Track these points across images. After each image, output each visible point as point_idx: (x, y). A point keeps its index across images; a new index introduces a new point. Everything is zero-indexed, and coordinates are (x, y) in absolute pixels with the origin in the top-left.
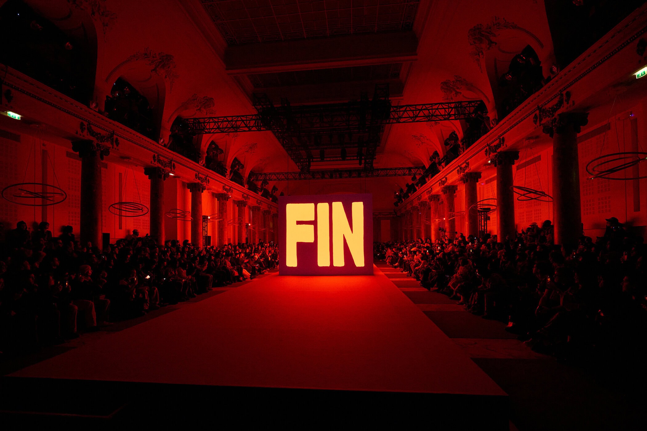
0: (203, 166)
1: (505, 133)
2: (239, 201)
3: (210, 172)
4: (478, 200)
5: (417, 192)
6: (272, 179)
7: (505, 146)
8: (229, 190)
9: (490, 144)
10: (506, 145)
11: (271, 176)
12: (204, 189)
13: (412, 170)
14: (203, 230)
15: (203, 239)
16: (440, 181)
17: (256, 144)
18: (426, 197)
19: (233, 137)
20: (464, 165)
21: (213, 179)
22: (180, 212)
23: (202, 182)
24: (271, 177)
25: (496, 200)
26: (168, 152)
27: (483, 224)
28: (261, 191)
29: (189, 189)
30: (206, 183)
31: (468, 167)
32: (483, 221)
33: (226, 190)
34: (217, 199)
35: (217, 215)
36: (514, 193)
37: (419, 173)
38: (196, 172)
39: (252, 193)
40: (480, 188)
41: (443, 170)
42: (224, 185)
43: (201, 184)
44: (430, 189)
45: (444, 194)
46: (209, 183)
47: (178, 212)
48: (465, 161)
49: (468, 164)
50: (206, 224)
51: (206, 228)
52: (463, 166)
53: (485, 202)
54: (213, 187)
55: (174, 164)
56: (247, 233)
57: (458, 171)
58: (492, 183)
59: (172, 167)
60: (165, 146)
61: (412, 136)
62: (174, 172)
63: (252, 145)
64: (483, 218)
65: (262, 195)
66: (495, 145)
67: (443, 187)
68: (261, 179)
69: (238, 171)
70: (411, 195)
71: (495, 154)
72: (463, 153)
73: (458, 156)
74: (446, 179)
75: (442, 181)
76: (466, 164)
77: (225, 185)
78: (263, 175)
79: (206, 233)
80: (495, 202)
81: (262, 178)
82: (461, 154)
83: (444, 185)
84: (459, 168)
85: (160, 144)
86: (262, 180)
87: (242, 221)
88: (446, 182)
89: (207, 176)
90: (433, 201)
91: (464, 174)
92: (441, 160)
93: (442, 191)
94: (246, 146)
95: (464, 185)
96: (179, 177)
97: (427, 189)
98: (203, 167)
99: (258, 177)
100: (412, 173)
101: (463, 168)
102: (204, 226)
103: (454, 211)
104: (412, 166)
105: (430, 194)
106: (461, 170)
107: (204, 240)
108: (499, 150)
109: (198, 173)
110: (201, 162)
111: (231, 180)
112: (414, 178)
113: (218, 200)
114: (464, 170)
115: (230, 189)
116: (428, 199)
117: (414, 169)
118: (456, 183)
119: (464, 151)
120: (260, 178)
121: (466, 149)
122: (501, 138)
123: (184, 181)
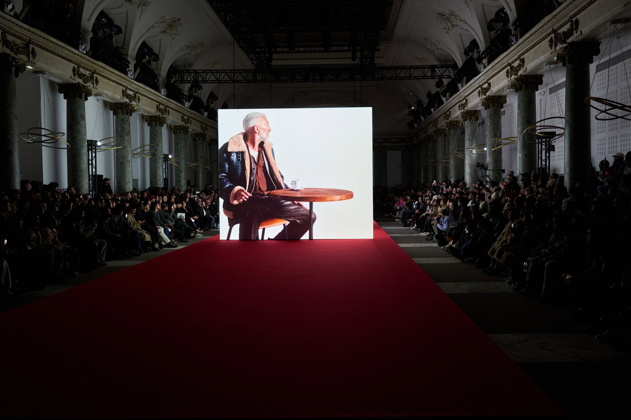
0: (87, 54)
1: (580, 12)
2: (151, 117)
3: (98, 66)
4: (538, 119)
5: (444, 105)
6: (208, 80)
7: (579, 33)
8: (133, 97)
9: (557, 30)
10: (581, 32)
11: (206, 75)
12: (88, 94)
13: (436, 69)
14: (89, 164)
15: (89, 180)
16: (480, 88)
17: (180, 19)
18: (457, 113)
19: (139, 6)
20: (518, 62)
21: (105, 77)
22: (47, 132)
23: (85, 81)
24: (206, 77)
25: (563, 120)
26: (21, 27)
27: (544, 158)
28: (189, 101)
29: (61, 93)
30: (93, 84)
31: (523, 65)
32: (544, 152)
33: (128, 96)
34: (112, 112)
35: (113, 138)
36: (591, 108)
37: (449, 75)
38: (73, 65)
39: (173, 103)
40: (541, 100)
41: (485, 71)
42: (124, 89)
43: (84, 86)
44: (465, 101)
45: (486, 109)
46: (97, 84)
47: (43, 132)
48: (519, 57)
49: (523, 61)
50: (94, 155)
51: (94, 161)
52: (516, 64)
53: (548, 123)
54: (105, 92)
55: (33, 49)
56: (165, 171)
57: (507, 72)
58: (558, 92)
59: (31, 55)
60: (16, 16)
61: (437, 13)
62: (35, 64)
63: (172, 21)
64: (544, 147)
65: (191, 108)
66: (563, 32)
67: (484, 98)
68: (189, 79)
69: (149, 66)
70: (435, 110)
71: (564, 45)
72: (515, 44)
73: (509, 48)
74: (489, 85)
75: (482, 89)
76: (520, 61)
77: (127, 88)
78: (192, 74)
79: (94, 170)
80: (561, 123)
81: (190, 77)
82: (513, 45)
83: (485, 95)
84: (509, 67)
85: (6, 13)
86: (190, 81)
87: (156, 150)
88: (488, 91)
89: (95, 71)
90: (468, 121)
91: (516, 77)
92: (482, 54)
93: (482, 105)
94: (162, 22)
95: (516, 95)
96: (42, 72)
97: (460, 101)
98: (86, 57)
99: (184, 76)
100: (436, 75)
101: (515, 67)
102: (90, 158)
103: (500, 137)
104: (436, 63)
105: (464, 109)
106: (513, 70)
107: (91, 181)
108: (569, 40)
109: (78, 67)
110: (83, 47)
111: (137, 80)
112: (439, 84)
113: (114, 114)
114: (517, 71)
115: (135, 96)
116: (461, 116)
117: (440, 68)
118: (504, 92)
119: (517, 41)
120: (187, 78)
121: (520, 38)
122: (574, 19)
123: (52, 78)
